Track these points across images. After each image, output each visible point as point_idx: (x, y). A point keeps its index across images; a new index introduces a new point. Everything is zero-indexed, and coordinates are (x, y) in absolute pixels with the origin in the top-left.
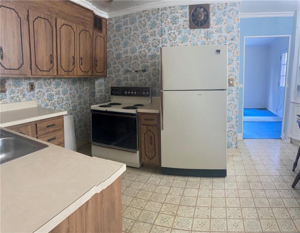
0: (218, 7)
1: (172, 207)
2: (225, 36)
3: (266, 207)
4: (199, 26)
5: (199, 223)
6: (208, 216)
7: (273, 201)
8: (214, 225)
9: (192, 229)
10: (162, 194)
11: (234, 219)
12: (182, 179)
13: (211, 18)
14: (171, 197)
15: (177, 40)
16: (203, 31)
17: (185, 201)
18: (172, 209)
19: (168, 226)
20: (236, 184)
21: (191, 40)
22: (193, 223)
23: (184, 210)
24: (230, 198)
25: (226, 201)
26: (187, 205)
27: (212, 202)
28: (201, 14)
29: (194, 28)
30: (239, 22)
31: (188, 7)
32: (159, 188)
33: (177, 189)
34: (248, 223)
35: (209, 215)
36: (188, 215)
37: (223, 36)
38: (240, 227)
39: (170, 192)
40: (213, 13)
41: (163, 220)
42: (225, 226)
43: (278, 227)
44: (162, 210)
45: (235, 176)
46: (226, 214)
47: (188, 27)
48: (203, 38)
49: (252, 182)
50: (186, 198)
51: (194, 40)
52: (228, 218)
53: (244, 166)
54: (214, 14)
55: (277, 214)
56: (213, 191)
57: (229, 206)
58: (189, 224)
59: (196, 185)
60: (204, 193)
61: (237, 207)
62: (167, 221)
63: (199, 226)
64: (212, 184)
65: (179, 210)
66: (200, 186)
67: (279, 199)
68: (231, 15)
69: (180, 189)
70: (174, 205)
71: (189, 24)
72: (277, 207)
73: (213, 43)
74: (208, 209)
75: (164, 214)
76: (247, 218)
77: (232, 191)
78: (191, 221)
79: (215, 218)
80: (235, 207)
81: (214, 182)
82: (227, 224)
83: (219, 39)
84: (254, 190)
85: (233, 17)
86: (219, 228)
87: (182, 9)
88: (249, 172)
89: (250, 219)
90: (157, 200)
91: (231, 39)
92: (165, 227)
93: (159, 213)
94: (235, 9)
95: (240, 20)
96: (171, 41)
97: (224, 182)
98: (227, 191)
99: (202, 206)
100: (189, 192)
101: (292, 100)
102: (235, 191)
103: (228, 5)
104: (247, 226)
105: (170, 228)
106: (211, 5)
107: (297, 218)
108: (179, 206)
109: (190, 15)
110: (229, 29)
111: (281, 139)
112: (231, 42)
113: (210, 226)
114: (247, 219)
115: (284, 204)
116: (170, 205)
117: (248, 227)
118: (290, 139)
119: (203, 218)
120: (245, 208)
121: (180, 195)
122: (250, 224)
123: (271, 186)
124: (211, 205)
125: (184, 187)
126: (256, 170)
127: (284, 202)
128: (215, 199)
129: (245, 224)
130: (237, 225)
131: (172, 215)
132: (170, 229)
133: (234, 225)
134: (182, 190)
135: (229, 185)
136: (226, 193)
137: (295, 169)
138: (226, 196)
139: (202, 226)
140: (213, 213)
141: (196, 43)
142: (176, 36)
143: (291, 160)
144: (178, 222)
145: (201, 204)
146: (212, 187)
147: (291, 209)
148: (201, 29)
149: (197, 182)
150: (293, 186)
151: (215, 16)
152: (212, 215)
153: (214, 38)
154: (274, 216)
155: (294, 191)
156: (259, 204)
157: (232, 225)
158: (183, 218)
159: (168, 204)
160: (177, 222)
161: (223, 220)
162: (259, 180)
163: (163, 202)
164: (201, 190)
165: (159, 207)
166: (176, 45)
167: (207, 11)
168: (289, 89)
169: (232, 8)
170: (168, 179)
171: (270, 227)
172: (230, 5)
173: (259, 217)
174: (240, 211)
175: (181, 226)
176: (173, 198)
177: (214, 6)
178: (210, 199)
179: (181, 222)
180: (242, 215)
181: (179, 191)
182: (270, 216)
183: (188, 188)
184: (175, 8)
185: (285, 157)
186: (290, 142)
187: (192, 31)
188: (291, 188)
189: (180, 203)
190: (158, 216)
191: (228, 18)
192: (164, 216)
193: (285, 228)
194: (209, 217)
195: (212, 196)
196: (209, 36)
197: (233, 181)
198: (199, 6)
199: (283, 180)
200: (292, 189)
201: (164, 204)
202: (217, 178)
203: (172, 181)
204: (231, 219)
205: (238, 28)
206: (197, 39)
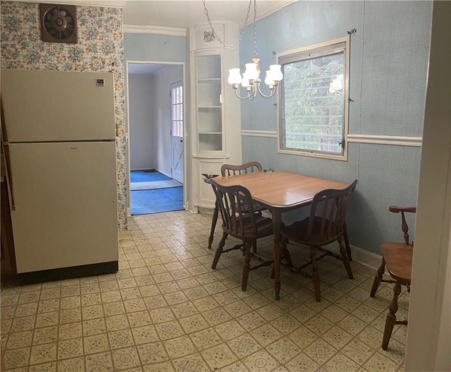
0: (89, 11)
1: (48, 331)
2: (102, 59)
3: (183, 301)
4: (59, 39)
5: (92, 343)
6: (102, 330)
7: (192, 291)
8: (115, 340)
9: (84, 353)
10: (28, 316)
11: (141, 327)
12: (53, 286)
13: (79, 28)
14: (44, 317)
15: (21, 58)
16: (66, 47)
17: (65, 316)
18: (49, 334)
19: (51, 360)
20: (133, 279)
21: (45, 60)
22: (83, 344)
23: (67, 331)
24: (129, 300)
25: (124, 305)
26: (69, 322)
27: (104, 311)
28: (62, 21)
29: (50, 41)
30: (123, 38)
31: (37, 6)
32: (21, 309)
33: (50, 302)
34: (162, 328)
35: (104, 328)
36: (74, 336)
37: (99, 57)
38: (152, 335)
39: (40, 309)
40: (82, 21)
41: (41, 354)
42: (130, 339)
43: (206, 321)
44: (35, 340)
45: (131, 269)
46: (129, 322)
47: (39, 38)
48: (67, 59)
49: (156, 274)
50: (65, 312)
51: (50, 59)
52: (132, 327)
53: (141, 254)
54: (84, 22)
55: (200, 306)
56: (102, 295)
57: (130, 311)
58: (79, 347)
59: (76, 290)
60: (90, 299)
61: (141, 311)
62: (47, 353)
63: (93, 346)
64: (99, 286)
65: (60, 332)
66: (82, 292)
67: (198, 288)
68: (109, 26)
69: (54, 301)
70: (52, 326)
71: (39, 33)
72: (198, 297)
73: (84, 69)
74: (100, 321)
75: (40, 345)
76: (159, 321)
77: (129, 290)
78: (81, 342)
79: (113, 331)
80: (139, 311)
81: (100, 282)
82: (132, 335)
83: (93, 62)
84: (161, 284)
85: (113, 30)
86: (122, 343)
87: (26, 8)
88: (149, 260)
89: (165, 322)
90: (23, 327)
91: (111, 63)
92: (46, 363)
93: (31, 346)
94: (115, 18)
95: (123, 36)
96: (7, 58)
97: (117, 280)
98: (124, 291)
99: (90, 318)
100: (67, 303)
101: (194, 154)
102: (135, 289)
103: (104, 11)
104: (162, 332)
105: (54, 361)
106: (78, 7)
107: (229, 303)
108: (58, 327)
109: (41, 19)
110: (108, 48)
111: (185, 210)
112: (111, 67)
113: (109, 342)
114: (160, 323)
115: (207, 291)
116: (44, 328)
117: (164, 334)
118: (197, 208)
119: (95, 335)
120: (153, 310)
121: (56, 310)
122: (165, 329)
123: (185, 273)
124: (104, 314)
125: (59, 297)
126: (158, 256)
127: (206, 289)
128: (108, 305)
129: (158, 330)
130: (148, 334)
131: (52, 343)
132: (55, 363)
133: (142, 335)
134: (58, 303)
135: (124, 282)
136: (122, 295)
137: (212, 246)
138: (123, 298)
139: (97, 346)
140: (109, 324)
141: (55, 65)
142: (18, 50)
143: (204, 236)
144: (64, 349)
145: (89, 316)
146: (100, 290)
147: (217, 295)
148: (63, 44)
149: (76, 287)
150: (214, 267)
151: (85, 26)
152: (108, 328)
153: (84, 60)
154: (198, 310)
155: (215, 273)
156: (173, 301)
157: (140, 335)
158: (68, 342)
159: (41, 328)
160: (62, 350)
161: (125, 331)
162: (165, 269)
163: (33, 328)
164: (85, 297)
165: (28, 338)
166: (19, 66)
167: (72, 17)
168: (189, 138)
169: (112, 16)
170: (31, 292)
171: (195, 325)
172: (108, 11)
173: (175, 317)
174: (147, 314)
175: (68, 354)
176: (48, 317)
177: (83, 9)
178: (101, 308)
179: (68, 347)
180: (151, 319)
181: (53, 305)
182: (191, 312)
183: (65, 297)
184: (13, 4)
185: (195, 233)
186: (197, 212)
187: (46, 45)
188: (211, 270)
189: (59, 321)
190: (31, 351)
191: (106, 31)
192: (40, 347)
193: (216, 321)
194: (105, 331)
195: (102, 301)
196: (77, 56)
197: (129, 277)
198: (57, 7)
199: (198, 262)
200: (213, 270)
201: (36, 330)
202: (104, 276)
203: (39, 293)
204: (137, 327)
205: (121, 47)
206: (56, 59)
